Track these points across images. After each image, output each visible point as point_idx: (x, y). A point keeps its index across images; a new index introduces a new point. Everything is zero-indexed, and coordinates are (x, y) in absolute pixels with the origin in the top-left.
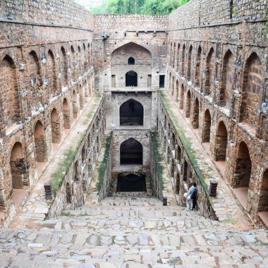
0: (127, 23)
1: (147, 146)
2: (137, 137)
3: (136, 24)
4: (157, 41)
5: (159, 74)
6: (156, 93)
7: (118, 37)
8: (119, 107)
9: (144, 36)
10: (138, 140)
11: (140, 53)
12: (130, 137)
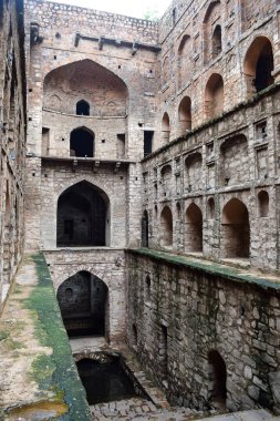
0: (81, 23)
1: (119, 289)
2: (97, 268)
3: (98, 28)
4: (138, 65)
5: (143, 128)
6: (139, 166)
7: (62, 46)
8: (56, 198)
9: (114, 51)
10: (99, 276)
11: (101, 92)
12: (81, 268)
